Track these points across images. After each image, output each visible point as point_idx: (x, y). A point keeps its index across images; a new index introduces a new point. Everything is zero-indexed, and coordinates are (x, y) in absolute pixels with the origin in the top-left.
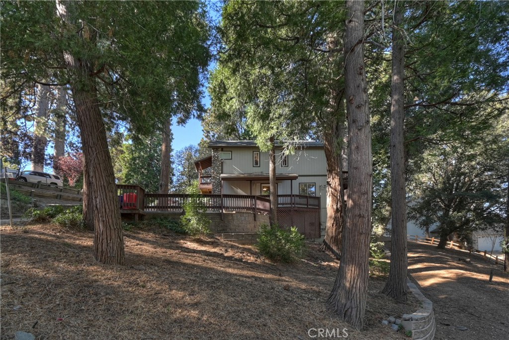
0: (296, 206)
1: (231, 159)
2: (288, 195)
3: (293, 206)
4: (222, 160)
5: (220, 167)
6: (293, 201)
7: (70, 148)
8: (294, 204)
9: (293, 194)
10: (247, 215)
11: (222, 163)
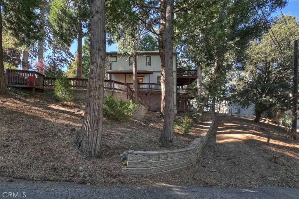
0: (153, 90)
1: (116, 61)
2: (148, 83)
3: (151, 90)
4: (111, 61)
5: (110, 66)
6: (151, 87)
7: (49, 59)
8: (151, 89)
9: (151, 83)
10: (107, 92)
11: (111, 64)
